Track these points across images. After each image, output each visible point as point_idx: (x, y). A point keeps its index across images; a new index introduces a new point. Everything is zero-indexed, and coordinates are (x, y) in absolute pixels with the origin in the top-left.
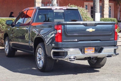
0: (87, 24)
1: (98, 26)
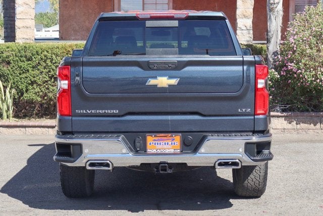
0: (148, 62)
1: (188, 69)
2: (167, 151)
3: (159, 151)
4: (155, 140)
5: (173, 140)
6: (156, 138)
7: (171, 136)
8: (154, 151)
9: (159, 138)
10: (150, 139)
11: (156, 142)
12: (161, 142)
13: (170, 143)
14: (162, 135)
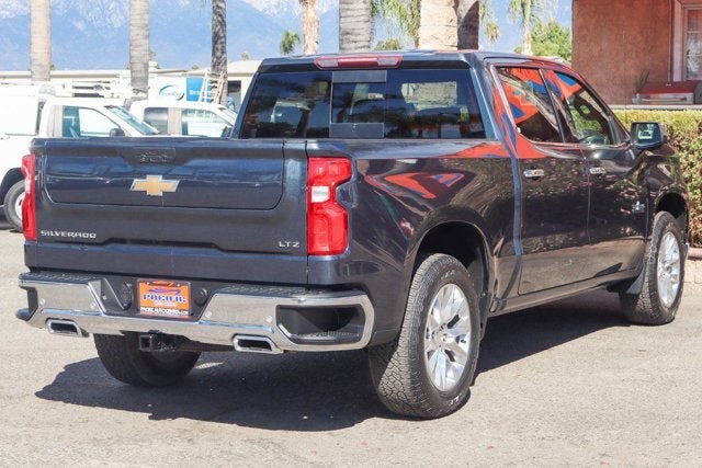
2: (170, 313)
3: (157, 312)
4: (151, 291)
5: (179, 291)
6: (153, 288)
7: (175, 286)
8: (149, 311)
9: (158, 287)
10: (144, 288)
11: (154, 294)
12: (161, 295)
13: (174, 298)
14: (161, 282)
